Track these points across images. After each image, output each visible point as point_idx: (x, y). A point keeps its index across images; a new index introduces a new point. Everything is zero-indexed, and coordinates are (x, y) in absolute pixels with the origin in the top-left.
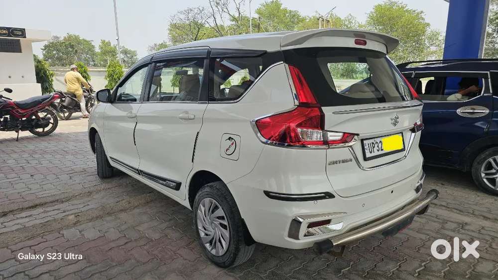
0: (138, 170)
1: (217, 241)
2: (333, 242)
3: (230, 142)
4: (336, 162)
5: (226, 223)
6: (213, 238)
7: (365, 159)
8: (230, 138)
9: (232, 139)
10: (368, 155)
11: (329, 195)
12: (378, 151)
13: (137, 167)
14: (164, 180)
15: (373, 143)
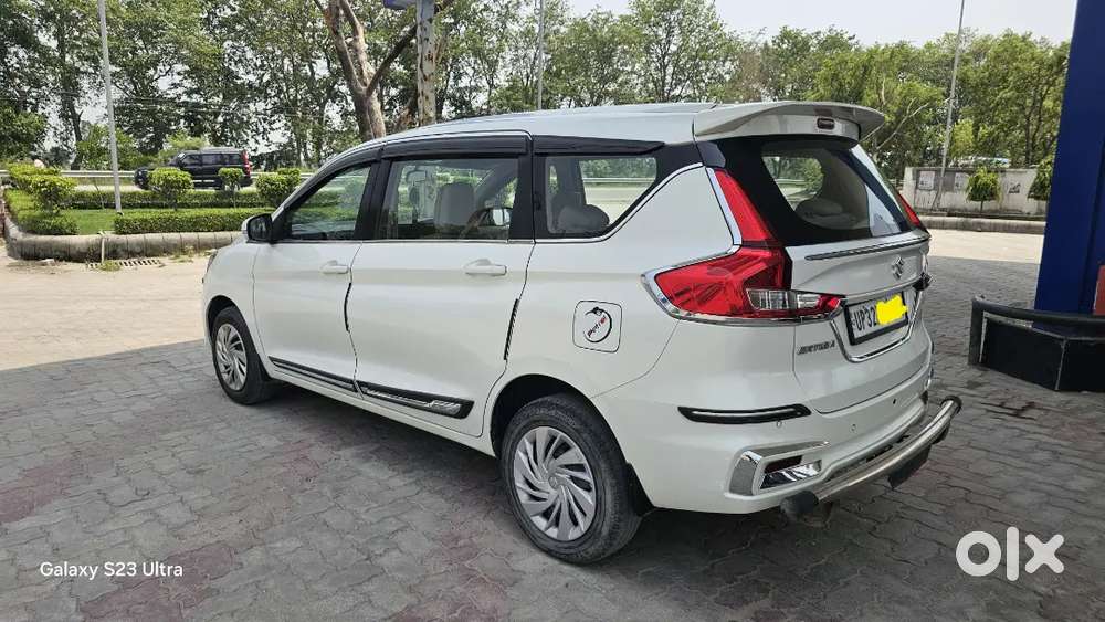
0: (351, 382)
1: (565, 512)
2: (817, 495)
3: (596, 318)
4: (810, 349)
5: (587, 477)
6: (553, 506)
7: (853, 341)
8: (595, 310)
9: (602, 311)
10: (858, 334)
11: (800, 411)
12: (870, 325)
13: (350, 377)
14: (429, 398)
15: (861, 312)
